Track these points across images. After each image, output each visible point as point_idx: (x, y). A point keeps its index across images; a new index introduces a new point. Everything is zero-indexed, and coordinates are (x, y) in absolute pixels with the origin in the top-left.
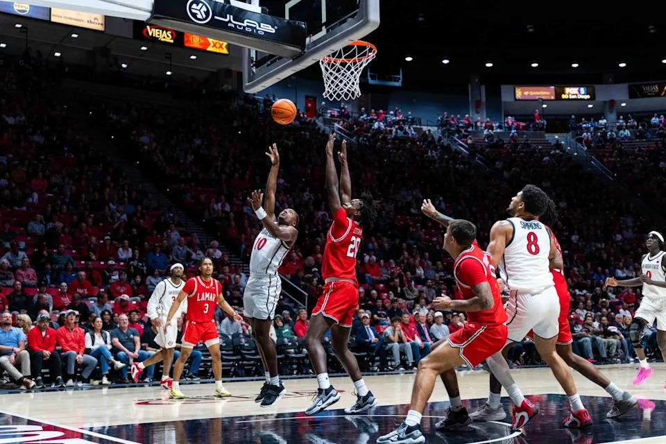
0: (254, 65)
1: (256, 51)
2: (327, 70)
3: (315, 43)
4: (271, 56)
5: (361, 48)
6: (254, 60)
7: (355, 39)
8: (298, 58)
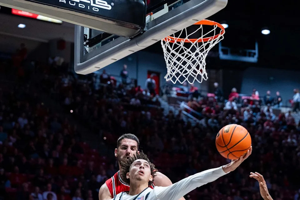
0: (87, 44)
1: (90, 30)
2: (168, 50)
3: (156, 21)
4: (106, 35)
5: (207, 28)
6: (88, 38)
7: (202, 17)
8: (136, 38)
